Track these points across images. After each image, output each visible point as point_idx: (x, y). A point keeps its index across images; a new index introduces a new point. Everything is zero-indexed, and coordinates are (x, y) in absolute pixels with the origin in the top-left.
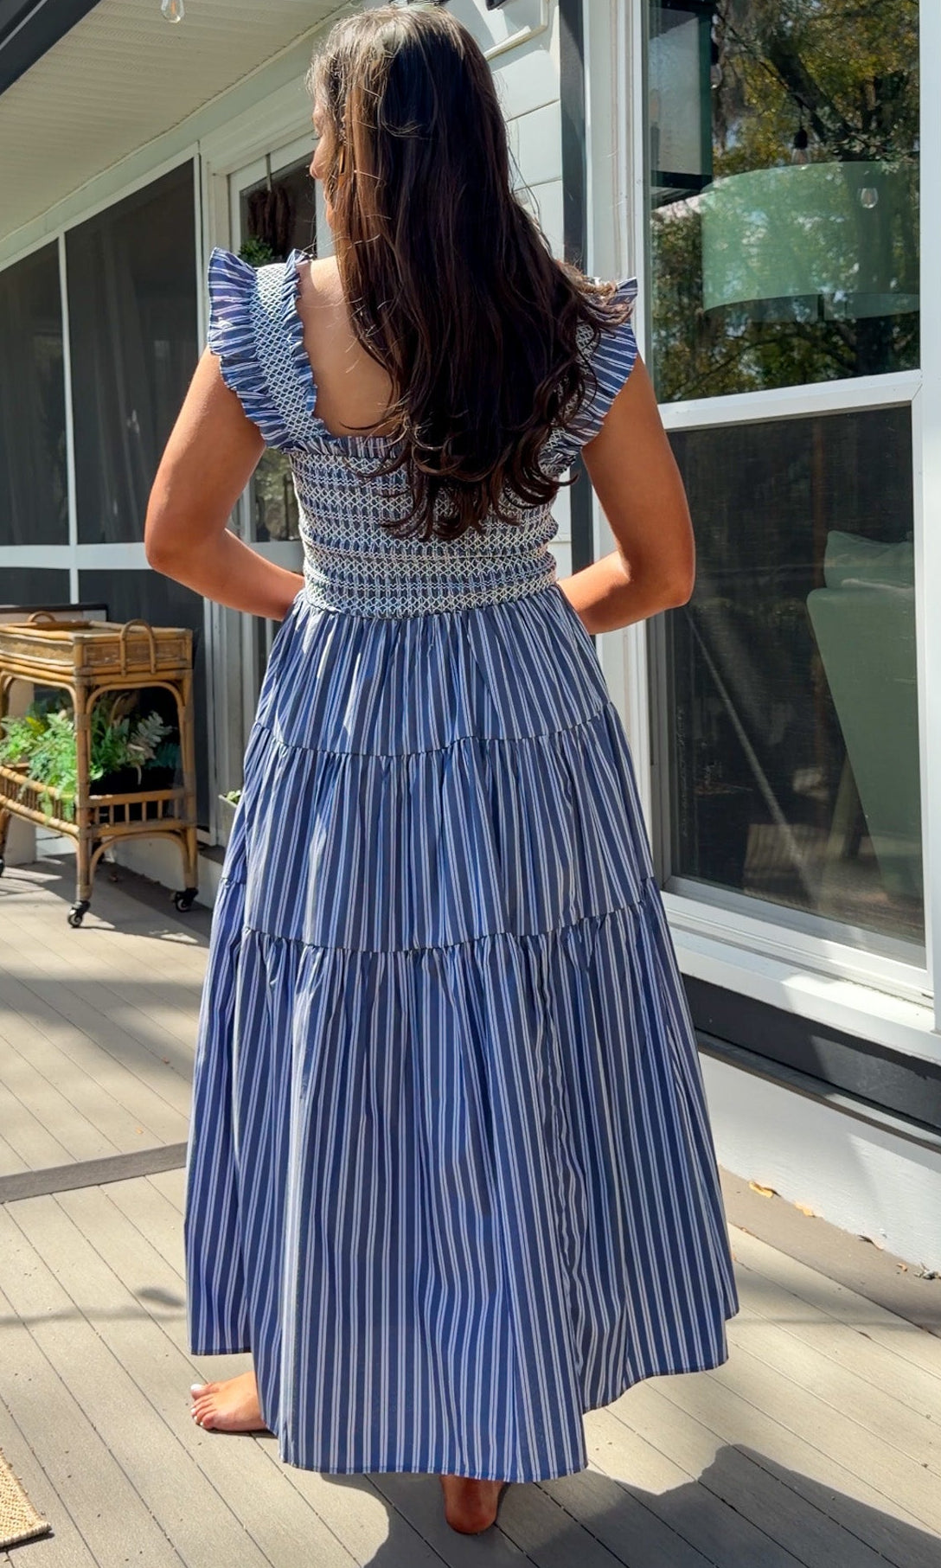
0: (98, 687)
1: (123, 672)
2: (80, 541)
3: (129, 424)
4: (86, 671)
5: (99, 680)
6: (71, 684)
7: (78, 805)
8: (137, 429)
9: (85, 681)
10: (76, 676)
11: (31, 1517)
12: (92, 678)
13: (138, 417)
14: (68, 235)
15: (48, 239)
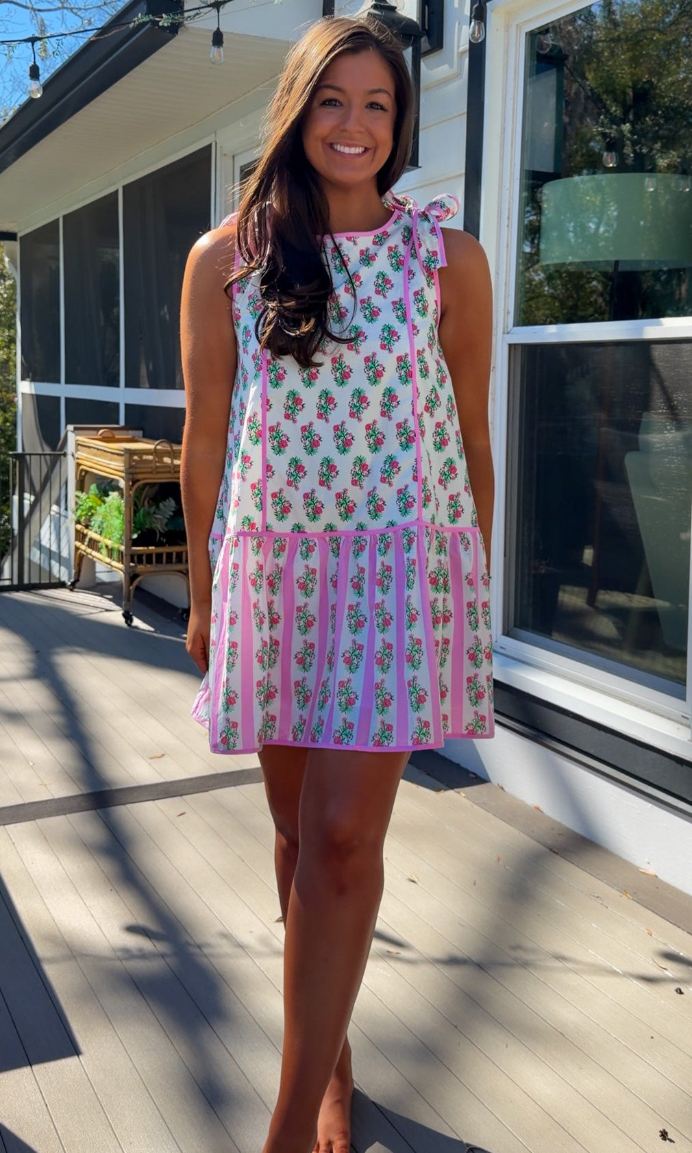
0: (138, 480)
1: (154, 472)
2: (127, 386)
3: (162, 313)
4: (131, 470)
5: (139, 476)
6: (122, 477)
7: (124, 553)
8: (167, 316)
9: (131, 476)
10: (126, 473)
12: (135, 476)
13: (168, 309)
14: (124, 187)
15: (111, 190)
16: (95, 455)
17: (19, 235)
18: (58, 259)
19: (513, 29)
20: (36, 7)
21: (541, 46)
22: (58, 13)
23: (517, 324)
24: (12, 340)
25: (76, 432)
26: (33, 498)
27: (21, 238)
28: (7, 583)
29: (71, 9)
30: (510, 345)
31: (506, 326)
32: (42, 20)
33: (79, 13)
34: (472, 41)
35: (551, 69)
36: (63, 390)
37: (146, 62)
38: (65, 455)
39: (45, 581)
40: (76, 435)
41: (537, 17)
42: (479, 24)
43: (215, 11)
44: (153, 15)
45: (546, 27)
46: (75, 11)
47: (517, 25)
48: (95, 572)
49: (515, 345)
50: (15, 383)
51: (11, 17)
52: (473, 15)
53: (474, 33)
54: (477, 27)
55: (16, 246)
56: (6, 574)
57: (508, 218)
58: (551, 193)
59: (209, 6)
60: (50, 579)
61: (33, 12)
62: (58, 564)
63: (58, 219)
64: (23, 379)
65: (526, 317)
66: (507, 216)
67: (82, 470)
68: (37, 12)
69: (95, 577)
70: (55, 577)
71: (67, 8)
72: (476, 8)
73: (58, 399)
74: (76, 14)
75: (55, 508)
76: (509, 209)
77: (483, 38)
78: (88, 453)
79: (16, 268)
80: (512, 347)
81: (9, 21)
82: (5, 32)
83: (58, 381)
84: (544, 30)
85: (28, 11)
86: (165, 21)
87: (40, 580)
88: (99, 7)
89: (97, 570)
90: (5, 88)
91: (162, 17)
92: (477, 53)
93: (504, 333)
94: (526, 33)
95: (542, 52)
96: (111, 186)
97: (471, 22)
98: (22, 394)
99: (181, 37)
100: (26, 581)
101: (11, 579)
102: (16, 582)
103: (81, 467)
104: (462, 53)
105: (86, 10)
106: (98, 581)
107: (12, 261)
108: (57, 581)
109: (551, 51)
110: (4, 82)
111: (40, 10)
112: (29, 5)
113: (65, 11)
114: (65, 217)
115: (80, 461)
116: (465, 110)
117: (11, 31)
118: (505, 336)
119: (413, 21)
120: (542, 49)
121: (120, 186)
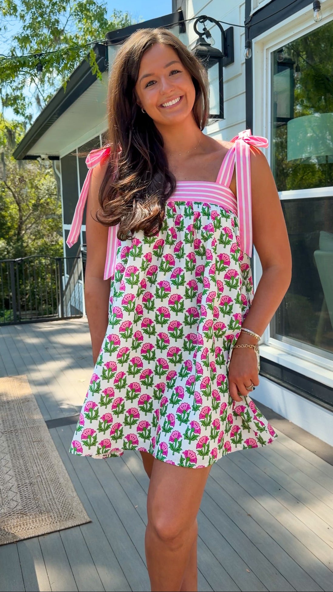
11: (86, 517)
14: (102, 134)
15: (96, 135)
17: (61, 157)
18: (77, 167)
19: (265, 50)
21: (279, 58)
27: (61, 159)
34: (246, 58)
35: (286, 69)
41: (276, 45)
42: (248, 50)
45: (281, 49)
47: (267, 49)
50: (61, 224)
52: (246, 46)
53: (246, 54)
55: (60, 162)
63: (76, 149)
64: (65, 223)
72: (247, 42)
77: (250, 57)
79: (60, 172)
84: (280, 51)
92: (249, 63)
94: (271, 53)
95: (280, 61)
96: (97, 133)
97: (245, 49)
101: (58, 316)
102: (60, 317)
104: (243, 64)
107: (58, 169)
109: (284, 60)
114: (79, 148)
116: (245, 91)
119: (218, 50)
120: (280, 60)
121: (100, 134)
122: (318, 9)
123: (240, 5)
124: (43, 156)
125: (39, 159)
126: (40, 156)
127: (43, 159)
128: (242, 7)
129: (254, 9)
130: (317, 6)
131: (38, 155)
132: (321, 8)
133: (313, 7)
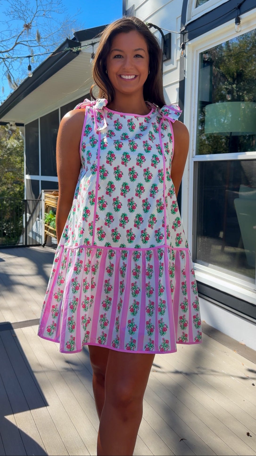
14: (61, 108)
15: (56, 109)
16: (51, 200)
17: (25, 124)
18: (38, 132)
19: (195, 52)
20: (30, 45)
22: (38, 47)
23: (197, 154)
24: (23, 161)
25: (45, 192)
26: (30, 215)
28: (22, 244)
29: (42, 46)
30: (194, 162)
31: (193, 155)
32: (32, 50)
33: (45, 47)
34: (181, 56)
35: (208, 65)
36: (40, 178)
37: (68, 64)
38: (41, 200)
39: (35, 244)
40: (45, 193)
41: (204, 48)
43: (92, 46)
44: (71, 48)
45: (206, 51)
46: (44, 47)
47: (196, 51)
48: (51, 241)
49: (196, 162)
50: (23, 175)
51: (22, 49)
52: (181, 47)
53: (181, 53)
54: (182, 51)
55: (24, 128)
56: (21, 241)
57: (194, 118)
58: (208, 108)
59: (90, 45)
60: (36, 243)
61: (29, 47)
62: (39, 238)
63: (38, 119)
64: (26, 174)
65: (200, 152)
66: (193, 117)
67: (47, 206)
68: (30, 47)
69: (51, 242)
70: (38, 242)
71: (41, 46)
72: (182, 45)
73: (38, 181)
74: (44, 48)
75: (37, 219)
76: (194, 114)
77: (184, 55)
78: (49, 200)
79: (24, 136)
80: (195, 162)
81: (21, 50)
82: (19, 54)
83: (38, 175)
85: (27, 47)
86: (75, 50)
87: (33, 243)
88: (52, 45)
89: (52, 240)
90: (19, 73)
91: (74, 49)
93: (192, 157)
94: (200, 54)
95: (205, 60)
96: (56, 107)
97: (180, 50)
98: (27, 179)
99: (80, 55)
100: (28, 244)
102: (24, 244)
103: (47, 205)
104: (178, 61)
105: (47, 46)
106: (52, 244)
107: (23, 133)
108: (38, 244)
109: (208, 60)
110: (19, 72)
111: (31, 47)
112: (28, 45)
113: (40, 47)
114: (41, 118)
115: (46, 202)
116: (179, 80)
117: (22, 54)
118: (192, 158)
121: (59, 107)
122: (239, 23)
123: (177, 17)
124: (11, 123)
125: (8, 125)
126: (9, 123)
127: (11, 125)
128: (178, 19)
129: (188, 21)
130: (238, 21)
131: (7, 122)
132: (241, 22)
133: (235, 22)
